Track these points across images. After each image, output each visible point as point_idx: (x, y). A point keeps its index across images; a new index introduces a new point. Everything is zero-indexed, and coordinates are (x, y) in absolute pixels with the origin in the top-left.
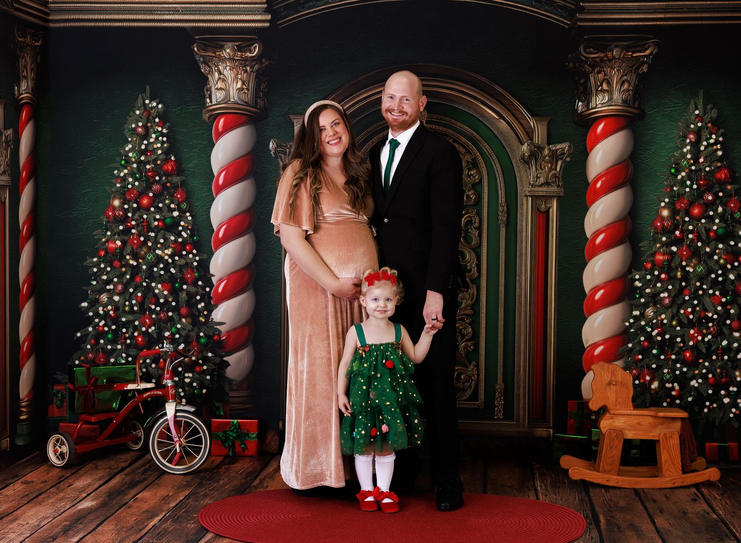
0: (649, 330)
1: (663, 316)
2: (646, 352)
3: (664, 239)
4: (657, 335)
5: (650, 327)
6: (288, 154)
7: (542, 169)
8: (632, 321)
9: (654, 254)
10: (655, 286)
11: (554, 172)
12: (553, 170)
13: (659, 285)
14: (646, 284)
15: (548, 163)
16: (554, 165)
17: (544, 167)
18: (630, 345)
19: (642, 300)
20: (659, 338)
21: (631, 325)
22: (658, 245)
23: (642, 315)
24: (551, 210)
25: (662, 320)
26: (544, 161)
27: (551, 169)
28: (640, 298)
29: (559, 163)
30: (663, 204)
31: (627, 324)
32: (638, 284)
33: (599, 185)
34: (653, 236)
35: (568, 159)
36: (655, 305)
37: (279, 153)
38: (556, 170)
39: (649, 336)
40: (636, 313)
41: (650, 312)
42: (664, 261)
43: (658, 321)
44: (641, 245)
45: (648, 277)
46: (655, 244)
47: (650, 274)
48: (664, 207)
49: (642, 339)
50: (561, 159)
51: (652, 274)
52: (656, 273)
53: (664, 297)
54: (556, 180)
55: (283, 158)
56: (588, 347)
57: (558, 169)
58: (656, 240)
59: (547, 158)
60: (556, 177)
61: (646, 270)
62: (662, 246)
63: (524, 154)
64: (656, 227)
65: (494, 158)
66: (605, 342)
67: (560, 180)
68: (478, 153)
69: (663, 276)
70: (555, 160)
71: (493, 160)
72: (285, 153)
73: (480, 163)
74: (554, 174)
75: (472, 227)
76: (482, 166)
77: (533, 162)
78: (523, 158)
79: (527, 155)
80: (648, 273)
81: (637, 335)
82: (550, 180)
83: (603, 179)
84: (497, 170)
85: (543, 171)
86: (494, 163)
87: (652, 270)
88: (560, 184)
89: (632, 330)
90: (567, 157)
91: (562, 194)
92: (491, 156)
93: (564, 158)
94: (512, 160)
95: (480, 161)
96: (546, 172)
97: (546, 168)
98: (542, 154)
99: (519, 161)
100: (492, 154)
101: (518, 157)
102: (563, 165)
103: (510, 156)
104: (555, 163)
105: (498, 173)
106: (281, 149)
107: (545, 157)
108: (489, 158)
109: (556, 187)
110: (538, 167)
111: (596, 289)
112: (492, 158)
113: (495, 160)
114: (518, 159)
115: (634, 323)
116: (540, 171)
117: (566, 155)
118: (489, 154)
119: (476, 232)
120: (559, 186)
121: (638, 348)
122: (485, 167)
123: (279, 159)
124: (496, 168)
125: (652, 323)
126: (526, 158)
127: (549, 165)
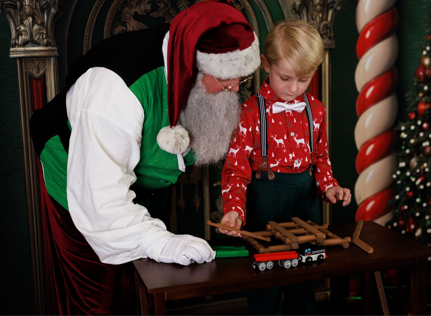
0: (413, 179)
1: (425, 165)
2: (410, 201)
3: (426, 88)
4: (421, 183)
5: (414, 176)
6: (19, 8)
7: (313, 20)
8: (398, 173)
9: (417, 104)
10: (418, 136)
11: (325, 22)
12: (324, 20)
13: (421, 134)
14: (411, 134)
15: (319, 12)
16: (325, 15)
17: (316, 17)
18: (397, 197)
19: (408, 151)
20: (422, 187)
21: (398, 177)
22: (421, 95)
23: (408, 167)
24: (323, 65)
25: (424, 168)
26: (315, 10)
27: (322, 20)
28: (405, 149)
29: (330, 13)
30: (425, 53)
31: (395, 176)
32: (404, 135)
33: (368, 35)
34: (417, 86)
35: (339, 8)
36: (418, 155)
37: (6, 7)
38: (327, 20)
39: (413, 186)
40: (402, 164)
41: (414, 162)
42: (426, 110)
43: (421, 170)
44: (406, 95)
45: (413, 128)
46: (418, 93)
47: (414, 125)
48: (426, 56)
49: (408, 189)
50: (332, 7)
51: (415, 124)
52: (419, 123)
53: (426, 147)
54: (327, 32)
55: (13, 15)
56: (360, 204)
57: (329, 18)
58: (420, 90)
59: (318, 7)
60: (327, 28)
61: (411, 120)
62: (424, 96)
63: (295, 3)
64: (419, 77)
65: (264, 9)
66: (374, 197)
67: (332, 31)
68: (248, 4)
69: (425, 125)
70: (326, 9)
71: (264, 11)
72: (15, 7)
73: (249, 14)
74: (326, 25)
75: (245, 88)
76: (252, 17)
77: (304, 12)
78: (294, 7)
79: (298, 4)
80: (412, 123)
81: (403, 186)
82: (322, 31)
83: (372, 29)
84: (268, 21)
85: (315, 22)
86: (265, 14)
87: (416, 120)
88: (332, 36)
89: (399, 182)
90: (338, 5)
91: (333, 47)
92: (261, 6)
93: (335, 7)
94: (283, 9)
95: (250, 12)
96: (317, 22)
97: (318, 18)
98: (313, 3)
99: (290, 12)
100: (262, 4)
101: (289, 7)
102: (334, 15)
103: (281, 5)
104: (326, 13)
105: (269, 25)
106: (9, 2)
107: (316, 6)
108: (259, 9)
109: (327, 39)
110: (310, 18)
111: (366, 145)
112: (262, 8)
113: (265, 11)
114: (289, 9)
115: (400, 175)
116: (312, 22)
117: (336, 4)
118: (260, 4)
119: (249, 93)
120: (330, 38)
121: (404, 199)
122: (255, 19)
123: (8, 16)
124: (267, 19)
125: (417, 173)
126: (297, 7)
127: (321, 15)
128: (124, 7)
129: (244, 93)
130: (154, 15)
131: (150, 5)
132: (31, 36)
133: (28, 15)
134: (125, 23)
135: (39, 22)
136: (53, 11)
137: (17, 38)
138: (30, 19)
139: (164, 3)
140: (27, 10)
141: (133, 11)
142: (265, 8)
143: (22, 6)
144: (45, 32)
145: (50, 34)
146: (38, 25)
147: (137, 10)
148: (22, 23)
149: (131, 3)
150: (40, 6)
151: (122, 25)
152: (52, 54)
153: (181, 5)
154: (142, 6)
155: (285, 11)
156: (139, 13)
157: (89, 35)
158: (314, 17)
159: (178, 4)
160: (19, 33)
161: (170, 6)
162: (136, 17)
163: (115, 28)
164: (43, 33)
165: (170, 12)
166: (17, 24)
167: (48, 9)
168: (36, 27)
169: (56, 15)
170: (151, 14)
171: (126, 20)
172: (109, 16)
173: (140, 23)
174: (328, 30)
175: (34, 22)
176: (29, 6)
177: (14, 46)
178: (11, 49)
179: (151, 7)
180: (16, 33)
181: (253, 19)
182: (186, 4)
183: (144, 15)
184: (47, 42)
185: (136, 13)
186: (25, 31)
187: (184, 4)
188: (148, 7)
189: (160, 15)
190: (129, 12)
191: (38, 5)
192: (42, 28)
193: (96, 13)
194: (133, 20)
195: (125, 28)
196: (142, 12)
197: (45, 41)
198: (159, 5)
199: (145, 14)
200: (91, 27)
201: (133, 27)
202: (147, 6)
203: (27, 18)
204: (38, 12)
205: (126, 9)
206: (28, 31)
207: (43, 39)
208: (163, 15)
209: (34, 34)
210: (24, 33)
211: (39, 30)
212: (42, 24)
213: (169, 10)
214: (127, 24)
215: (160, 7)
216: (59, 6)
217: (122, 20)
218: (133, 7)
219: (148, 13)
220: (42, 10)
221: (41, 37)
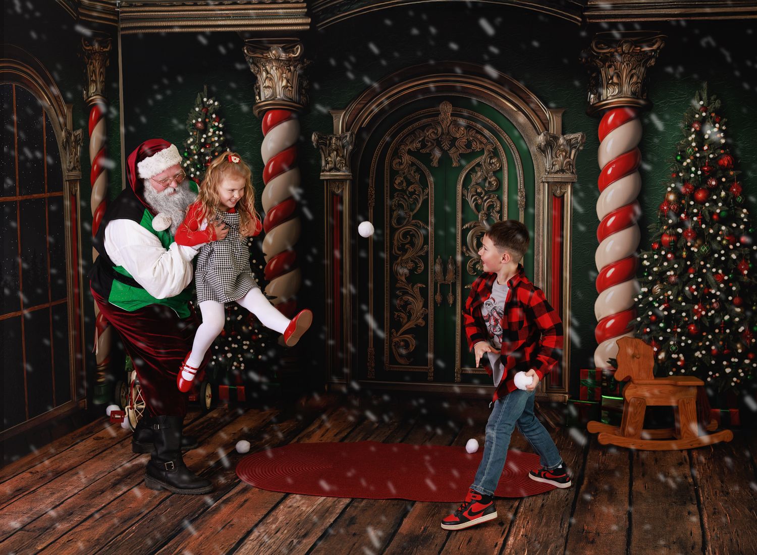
0: (656, 305)
1: (670, 293)
2: (653, 325)
3: (670, 221)
4: (664, 310)
5: (657, 302)
6: (328, 145)
7: (557, 157)
8: (640, 297)
9: (661, 235)
10: (662, 264)
11: (568, 160)
12: (567, 158)
13: (665, 264)
14: (654, 263)
15: (563, 151)
16: (568, 154)
17: (559, 155)
18: (639, 319)
19: (650, 278)
20: (666, 313)
21: (640, 301)
22: (665, 227)
23: (650, 292)
24: (565, 195)
25: (669, 296)
26: (559, 149)
27: (565, 157)
28: (648, 275)
29: (573, 152)
30: (669, 189)
31: (636, 300)
32: (646, 263)
33: (609, 172)
34: (660, 219)
35: (581, 148)
36: (662, 282)
37: (320, 144)
38: (570, 158)
39: (656, 311)
40: (645, 290)
41: (657, 289)
42: (670, 242)
43: (664, 297)
44: (648, 227)
45: (656, 257)
46: (662, 226)
48: (670, 192)
49: (650, 313)
50: (575, 147)
51: (659, 254)
52: (663, 253)
53: (671, 275)
55: (324, 150)
56: (600, 321)
57: (572, 157)
58: (662, 223)
59: (562, 147)
60: (570, 164)
61: (654, 250)
62: (668, 228)
63: (540, 144)
64: (663, 211)
66: (615, 316)
67: (574, 167)
68: (499, 144)
69: (669, 256)
70: (569, 149)
71: (512, 149)
72: (325, 145)
73: (500, 152)
74: (569, 162)
75: (494, 211)
77: (549, 151)
78: (539, 147)
79: (543, 144)
80: (655, 253)
81: (644, 310)
82: (565, 167)
83: (614, 166)
84: (516, 158)
85: (558, 159)
86: (514, 152)
87: (659, 249)
88: (574, 171)
89: (641, 306)
90: (581, 146)
91: (575, 180)
92: (510, 146)
93: (578, 147)
95: (501, 150)
96: (561, 160)
97: (561, 156)
98: (557, 143)
99: (536, 151)
100: (511, 144)
101: (535, 147)
102: (577, 153)
103: (528, 145)
104: (569, 152)
105: (517, 161)
106: (322, 141)
107: (560, 146)
108: (509, 148)
109: (570, 174)
110: (554, 156)
111: (608, 268)
114: (535, 149)
115: (642, 299)
116: (556, 159)
117: (579, 145)
118: (509, 143)
119: (497, 215)
120: (572, 173)
121: (646, 322)
122: (505, 155)
123: (321, 150)
124: (515, 156)
125: (660, 299)
126: (543, 147)
127: (564, 154)
128: (400, 145)
129: (493, 215)
130: (423, 151)
132: (335, 165)
133: (334, 150)
135: (341, 155)
136: (351, 147)
137: (326, 166)
138: (335, 153)
139: (431, 142)
140: (333, 147)
141: (407, 148)
142: (514, 148)
143: (330, 144)
145: (347, 163)
146: (340, 157)
147: (410, 147)
148: (330, 156)
149: (406, 142)
150: (342, 144)
151: (398, 158)
152: (349, 178)
153: (445, 144)
154: (414, 145)
155: (531, 150)
156: (412, 149)
159: (441, 143)
160: (327, 163)
161: (435, 144)
162: (410, 152)
163: (393, 160)
164: (343, 163)
166: (326, 156)
167: (347, 146)
168: (338, 158)
169: (352, 150)
170: (421, 151)
171: (401, 155)
172: (389, 152)
173: (412, 157)
174: (571, 166)
175: (337, 155)
176: (335, 143)
177: (323, 171)
178: (321, 174)
179: (421, 145)
180: (325, 163)
181: (503, 155)
183: (415, 152)
184: (346, 169)
185: (409, 149)
186: (331, 161)
187: (447, 142)
188: (419, 145)
189: (428, 151)
190: (404, 149)
191: (340, 143)
192: (342, 159)
193: (380, 149)
194: (407, 155)
195: (400, 161)
196: (414, 149)
197: (344, 168)
198: (428, 144)
199: (416, 150)
200: (376, 159)
201: (407, 160)
202: (417, 145)
203: (333, 152)
204: (340, 148)
205: (403, 147)
206: (333, 161)
208: (430, 151)
209: (337, 163)
211: (341, 161)
212: (343, 156)
213: (435, 148)
214: (403, 158)
216: (355, 144)
217: (399, 155)
218: (407, 144)
219: (418, 150)
220: (343, 147)
221: (341, 166)
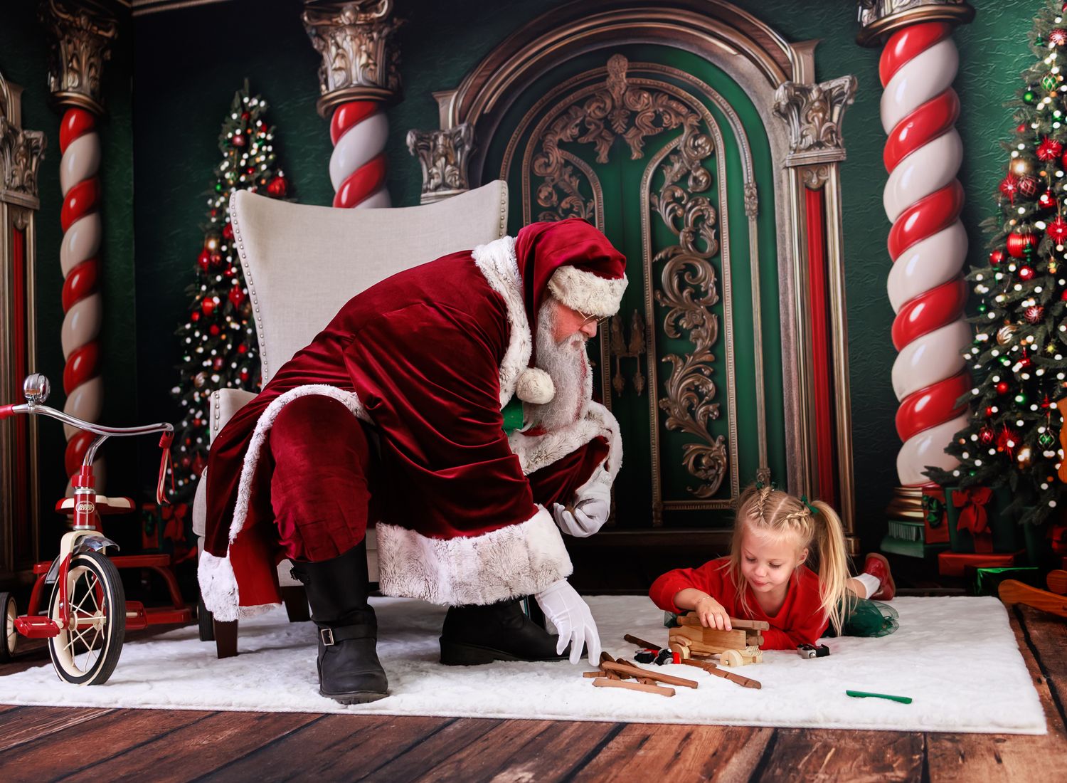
0: (1007, 363)
1: (1030, 339)
2: (1003, 400)
3: (1022, 211)
4: (1022, 370)
5: (1008, 358)
6: (432, 148)
7: (809, 123)
8: (975, 351)
9: (1006, 237)
10: (1011, 289)
11: (828, 124)
12: (827, 121)
13: (1018, 287)
14: (997, 288)
15: (818, 111)
16: (828, 114)
17: (813, 119)
18: (976, 391)
19: (992, 315)
20: (1026, 376)
21: (975, 359)
22: (1012, 222)
23: (994, 341)
24: (827, 185)
25: (1029, 345)
26: (811, 109)
27: (823, 121)
28: (987, 311)
29: (837, 109)
30: (1015, 154)
31: (968, 357)
32: (982, 289)
33: (903, 136)
34: (1002, 208)
35: (850, 102)
36: (1013, 321)
37: (420, 149)
38: (831, 121)
39: (1007, 374)
40: (983, 337)
41: (1006, 334)
42: (1024, 247)
43: (1021, 347)
44: (982, 224)
45: (999, 276)
46: (1006, 220)
47: (1001, 271)
48: (1017, 159)
49: (996, 379)
50: (840, 102)
51: (1004, 269)
52: (1012, 268)
53: (1030, 307)
54: (832, 137)
55: (426, 157)
56: (903, 399)
57: (835, 118)
58: (1006, 215)
59: (817, 104)
60: (832, 132)
61: (994, 263)
62: (1019, 223)
63: (779, 103)
64: (1006, 193)
65: (732, 116)
66: (931, 389)
67: (840, 136)
68: (708, 112)
69: (1024, 272)
70: (829, 106)
71: (732, 119)
72: (428, 148)
73: (710, 125)
74: (829, 128)
75: (705, 226)
76: (714, 129)
77: (795, 113)
78: (777, 109)
79: (783, 103)
80: (997, 269)
81: (984, 374)
82: (823, 137)
83: (911, 125)
84: (738, 132)
85: (812, 126)
86: (733, 123)
87: (1005, 262)
88: (840, 142)
89: (977, 367)
90: (849, 98)
91: (843, 158)
92: (728, 113)
93: (844, 100)
94: (761, 115)
95: (711, 122)
96: (815, 126)
97: (816, 119)
98: (807, 99)
99: (772, 116)
100: (728, 111)
101: (770, 109)
102: (843, 112)
103: (758, 108)
104: (829, 111)
105: (740, 138)
106: (422, 143)
107: (813, 103)
108: (724, 116)
109: (833, 148)
110: (803, 121)
111: (911, 304)
112: (729, 116)
113: (734, 118)
114: (771, 113)
115: (979, 354)
116: (807, 125)
117: (846, 96)
118: (725, 110)
119: (712, 232)
120: (837, 146)
121: (989, 395)
122: (718, 131)
123: (421, 159)
124: (737, 129)
125: (1012, 352)
126: (783, 108)
127: (821, 115)
128: (546, 135)
129: (704, 233)
130: (583, 140)
131: (577, 129)
132: (444, 179)
133: (441, 156)
134: (547, 153)
135: (452, 162)
136: (467, 148)
137: (429, 182)
138: (443, 160)
139: (596, 124)
140: (441, 150)
141: (557, 139)
142: (732, 113)
143: (435, 146)
144: (458, 173)
145: (463, 174)
146: (451, 165)
147: (562, 136)
148: (434, 165)
149: (555, 129)
150: (453, 143)
151: (544, 156)
153: (618, 124)
154: (568, 132)
155: (763, 116)
156: (565, 140)
157: (505, 172)
158: (810, 120)
159: (612, 123)
160: (431, 177)
161: (602, 127)
162: (561, 145)
163: (535, 160)
164: (455, 174)
165: (603, 134)
166: (429, 167)
167: (462, 146)
168: (449, 168)
169: (470, 153)
170: (579, 140)
171: (548, 150)
172: (528, 147)
173: (565, 152)
174: (834, 135)
175: (447, 163)
176: (442, 145)
177: (425, 191)
178: (423, 195)
179: (579, 131)
180: (428, 177)
181: (716, 130)
182: (623, 122)
183: (570, 142)
184: (460, 184)
185: (560, 140)
186: (437, 173)
187: (621, 121)
188: (576, 131)
189: (591, 139)
190: (552, 139)
191: (451, 142)
192: (455, 168)
193: (513, 145)
194: (556, 149)
195: (547, 161)
196: (568, 138)
197: (458, 183)
198: (589, 127)
199: (571, 140)
200: (507, 163)
201: (557, 158)
202: (574, 131)
203: (439, 159)
204: (451, 151)
205: (549, 137)
206: (440, 173)
207: (455, 181)
208: (594, 139)
209: (446, 176)
210: (436, 176)
211: (452, 171)
212: (455, 164)
213: (601, 132)
214: (550, 155)
215: (589, 129)
216: (474, 142)
217: (544, 150)
218: (557, 133)
219: (575, 139)
220: (456, 149)
221: (453, 179)
